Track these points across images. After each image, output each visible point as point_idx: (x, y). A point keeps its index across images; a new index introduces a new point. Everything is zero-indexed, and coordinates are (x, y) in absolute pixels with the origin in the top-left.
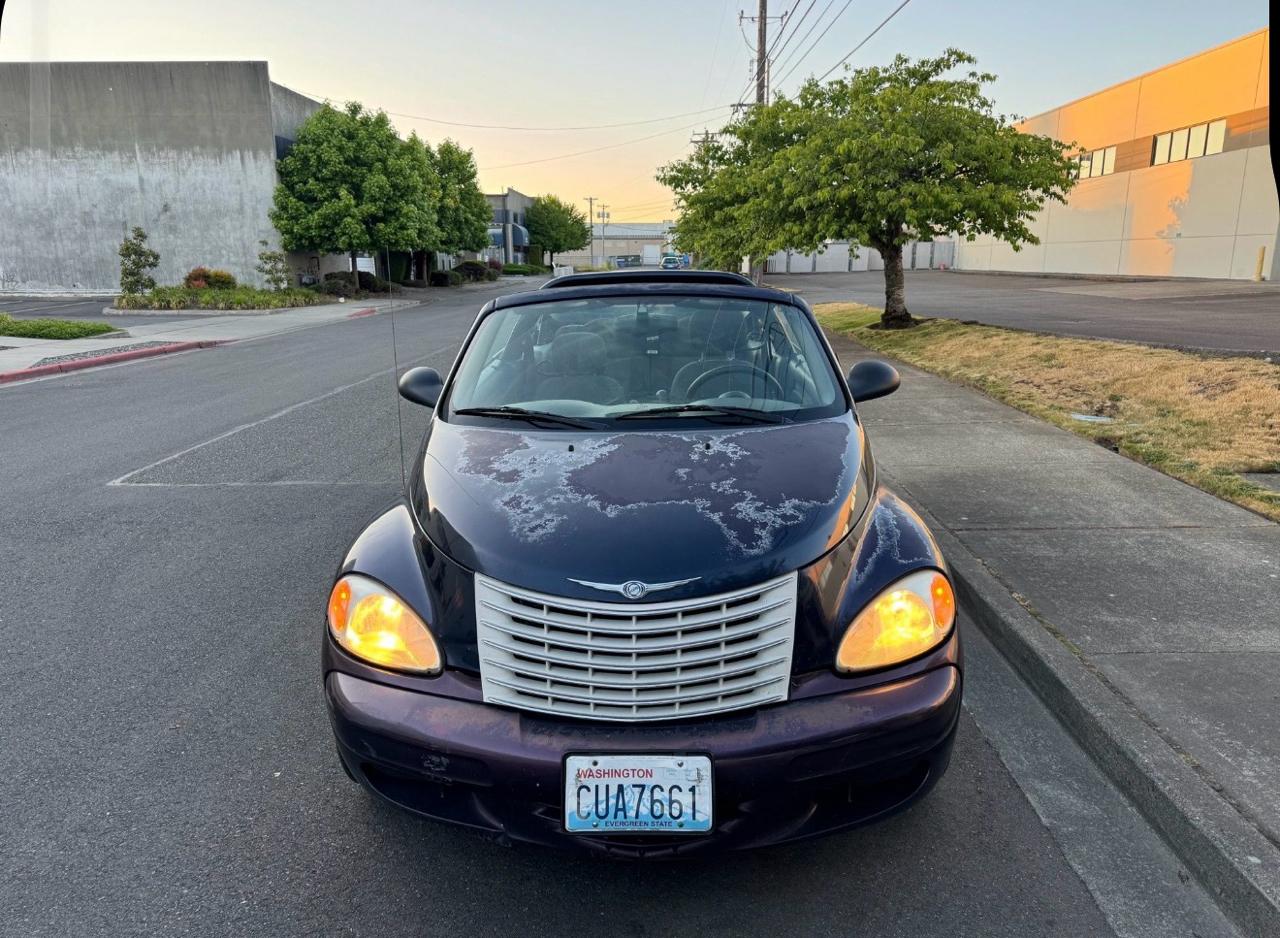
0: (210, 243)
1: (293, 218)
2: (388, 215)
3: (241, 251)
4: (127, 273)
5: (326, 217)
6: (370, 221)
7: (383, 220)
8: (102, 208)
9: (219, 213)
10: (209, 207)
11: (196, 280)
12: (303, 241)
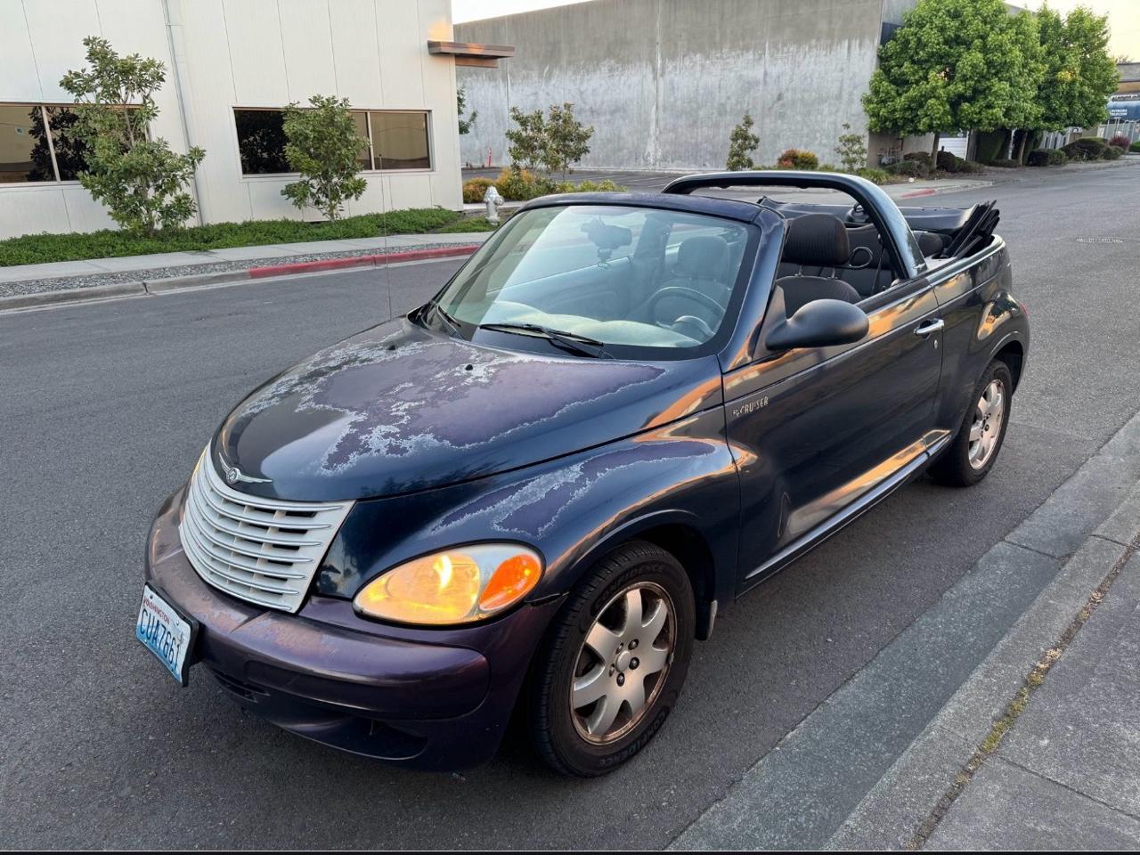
0: (808, 126)
1: (883, 101)
2: (976, 94)
3: (832, 133)
4: (733, 155)
5: (912, 100)
6: (955, 102)
7: (971, 100)
8: (733, 100)
9: (821, 100)
10: (814, 94)
11: (785, 160)
12: (887, 123)
